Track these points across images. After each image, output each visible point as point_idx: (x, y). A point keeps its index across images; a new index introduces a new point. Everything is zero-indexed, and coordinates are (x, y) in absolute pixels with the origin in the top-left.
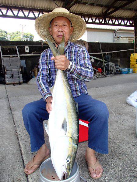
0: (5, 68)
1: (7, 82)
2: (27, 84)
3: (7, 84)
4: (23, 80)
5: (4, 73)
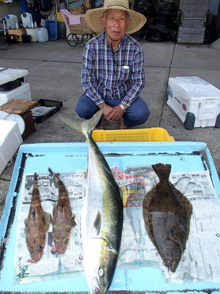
0: (181, 14)
1: (179, 40)
2: (209, 47)
3: (178, 43)
4: (205, 38)
5: (177, 25)
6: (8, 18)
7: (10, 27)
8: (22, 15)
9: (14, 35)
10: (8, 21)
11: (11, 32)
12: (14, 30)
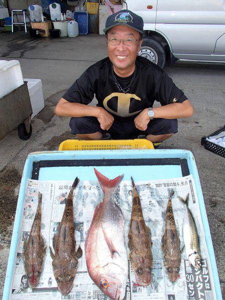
6: (33, 9)
7: (35, 20)
8: (51, 6)
9: (39, 30)
10: (31, 13)
11: (34, 26)
12: (40, 24)
